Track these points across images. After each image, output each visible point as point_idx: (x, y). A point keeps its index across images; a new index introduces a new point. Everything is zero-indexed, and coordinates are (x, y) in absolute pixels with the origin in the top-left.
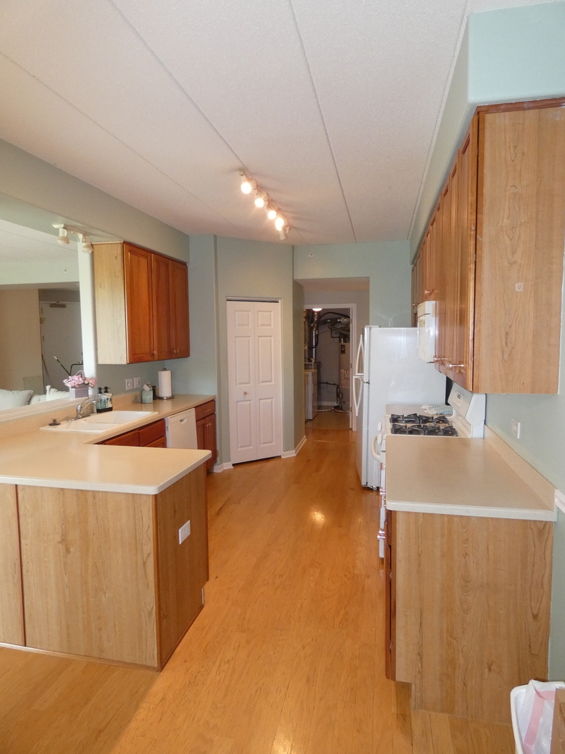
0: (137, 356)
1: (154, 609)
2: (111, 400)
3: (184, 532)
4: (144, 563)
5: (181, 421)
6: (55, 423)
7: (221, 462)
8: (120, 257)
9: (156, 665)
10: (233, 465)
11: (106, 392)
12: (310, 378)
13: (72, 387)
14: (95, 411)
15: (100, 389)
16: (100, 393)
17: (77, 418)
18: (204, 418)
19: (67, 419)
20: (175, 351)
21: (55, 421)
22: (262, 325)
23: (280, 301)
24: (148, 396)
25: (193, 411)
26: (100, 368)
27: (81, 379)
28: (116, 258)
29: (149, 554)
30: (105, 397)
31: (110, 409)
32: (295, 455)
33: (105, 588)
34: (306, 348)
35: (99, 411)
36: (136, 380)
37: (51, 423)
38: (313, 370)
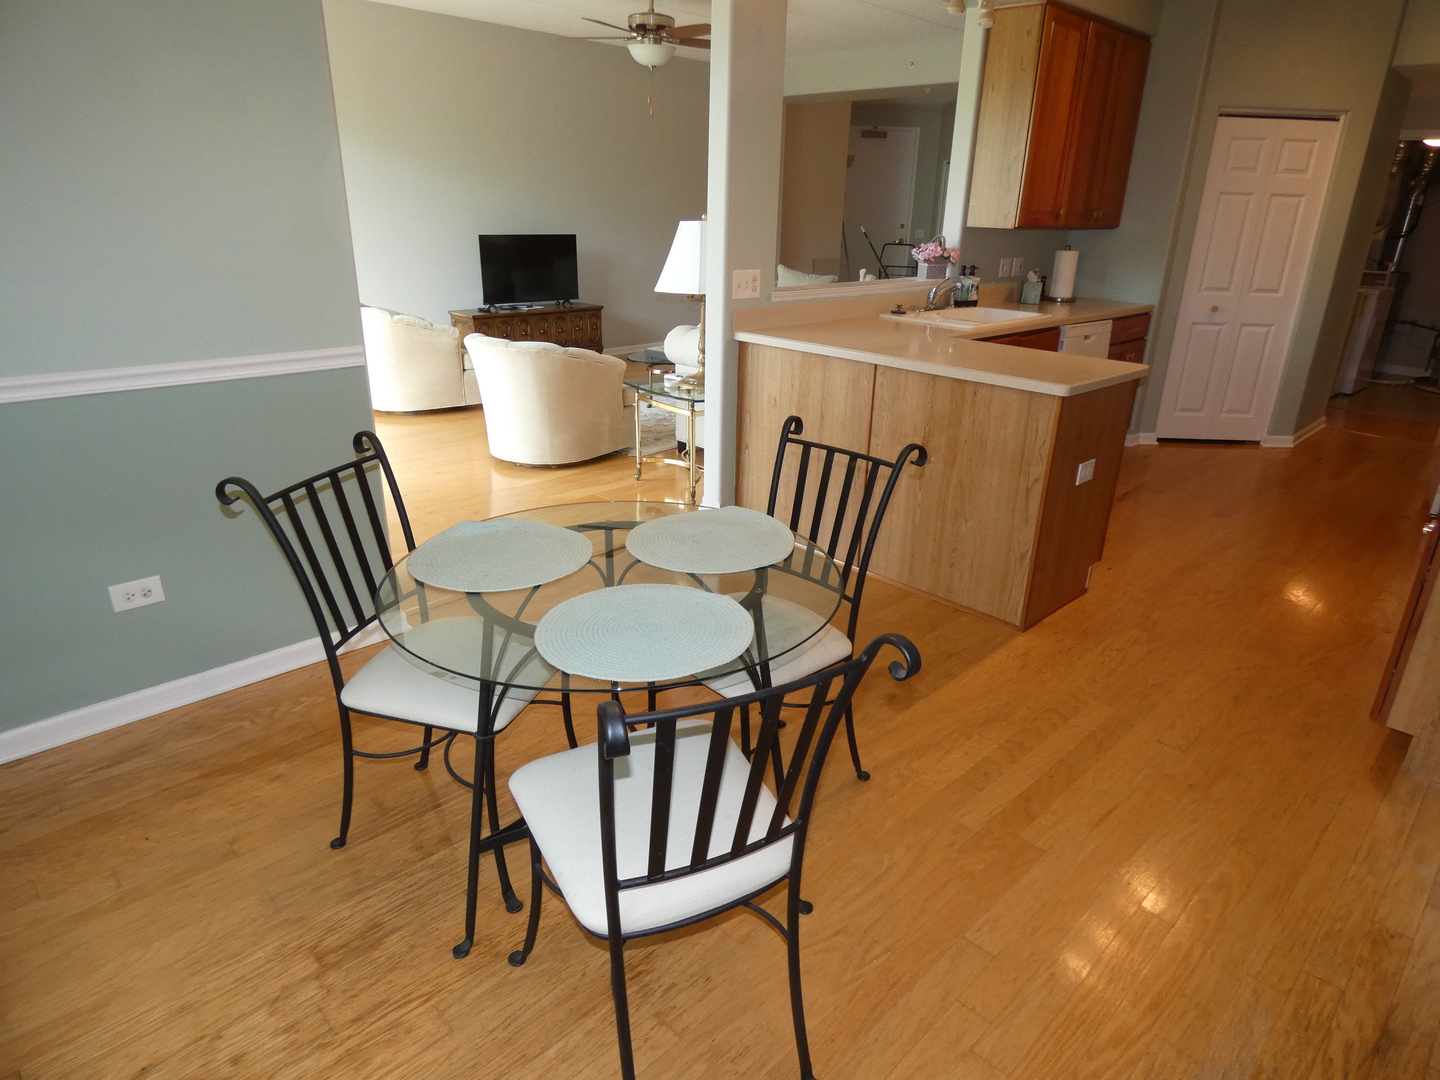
0: (1033, 216)
1: (1030, 551)
2: (977, 288)
3: (1084, 472)
4: (1028, 490)
5: (1086, 337)
6: (899, 311)
7: (1137, 430)
8: (1035, 32)
9: (1018, 623)
10: (1159, 440)
11: (972, 274)
12: (1372, 304)
13: (926, 261)
14: (952, 302)
15: (964, 268)
16: (964, 274)
17: (927, 309)
18: (1123, 343)
19: (913, 309)
20: (1095, 214)
21: (899, 307)
22: (1286, 170)
23: (1342, 118)
24: (1033, 293)
25: (1108, 326)
26: (968, 233)
27: (939, 248)
28: (1029, 33)
29: (1037, 480)
30: (969, 281)
31: (974, 304)
32: (1292, 446)
33: (967, 514)
34: (1381, 235)
35: (959, 304)
36: (1017, 262)
37: (894, 310)
38: (1385, 288)
